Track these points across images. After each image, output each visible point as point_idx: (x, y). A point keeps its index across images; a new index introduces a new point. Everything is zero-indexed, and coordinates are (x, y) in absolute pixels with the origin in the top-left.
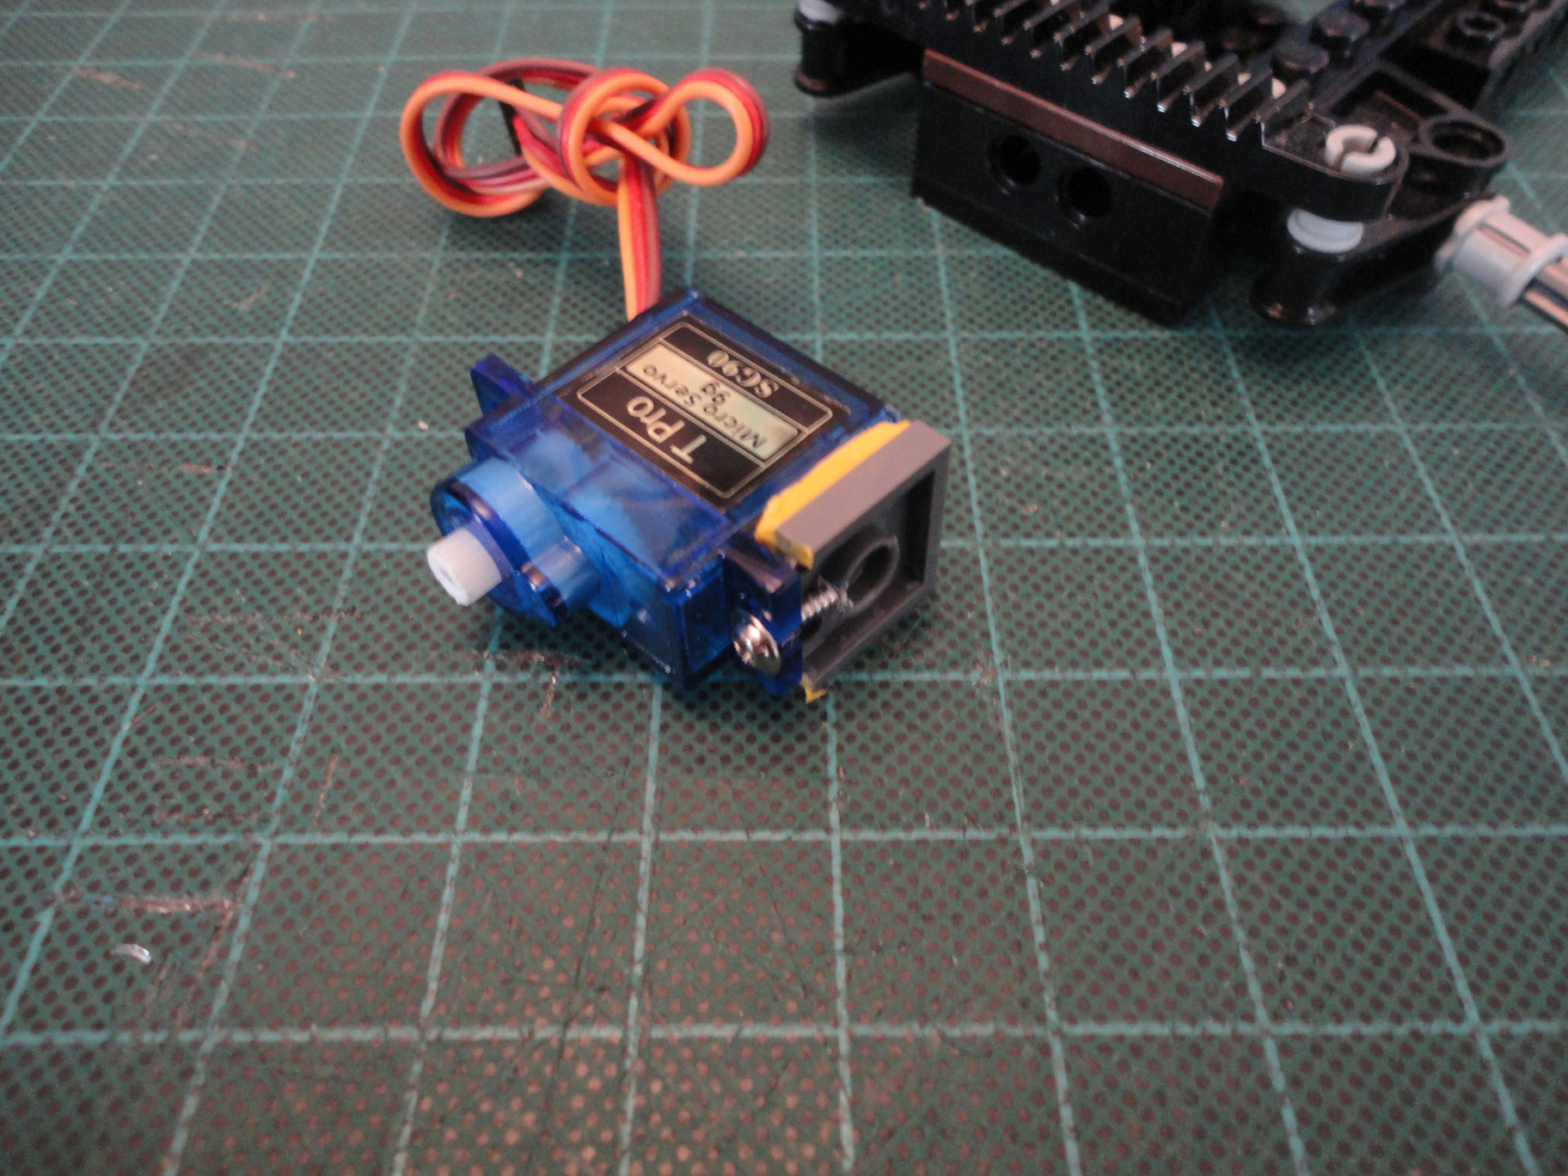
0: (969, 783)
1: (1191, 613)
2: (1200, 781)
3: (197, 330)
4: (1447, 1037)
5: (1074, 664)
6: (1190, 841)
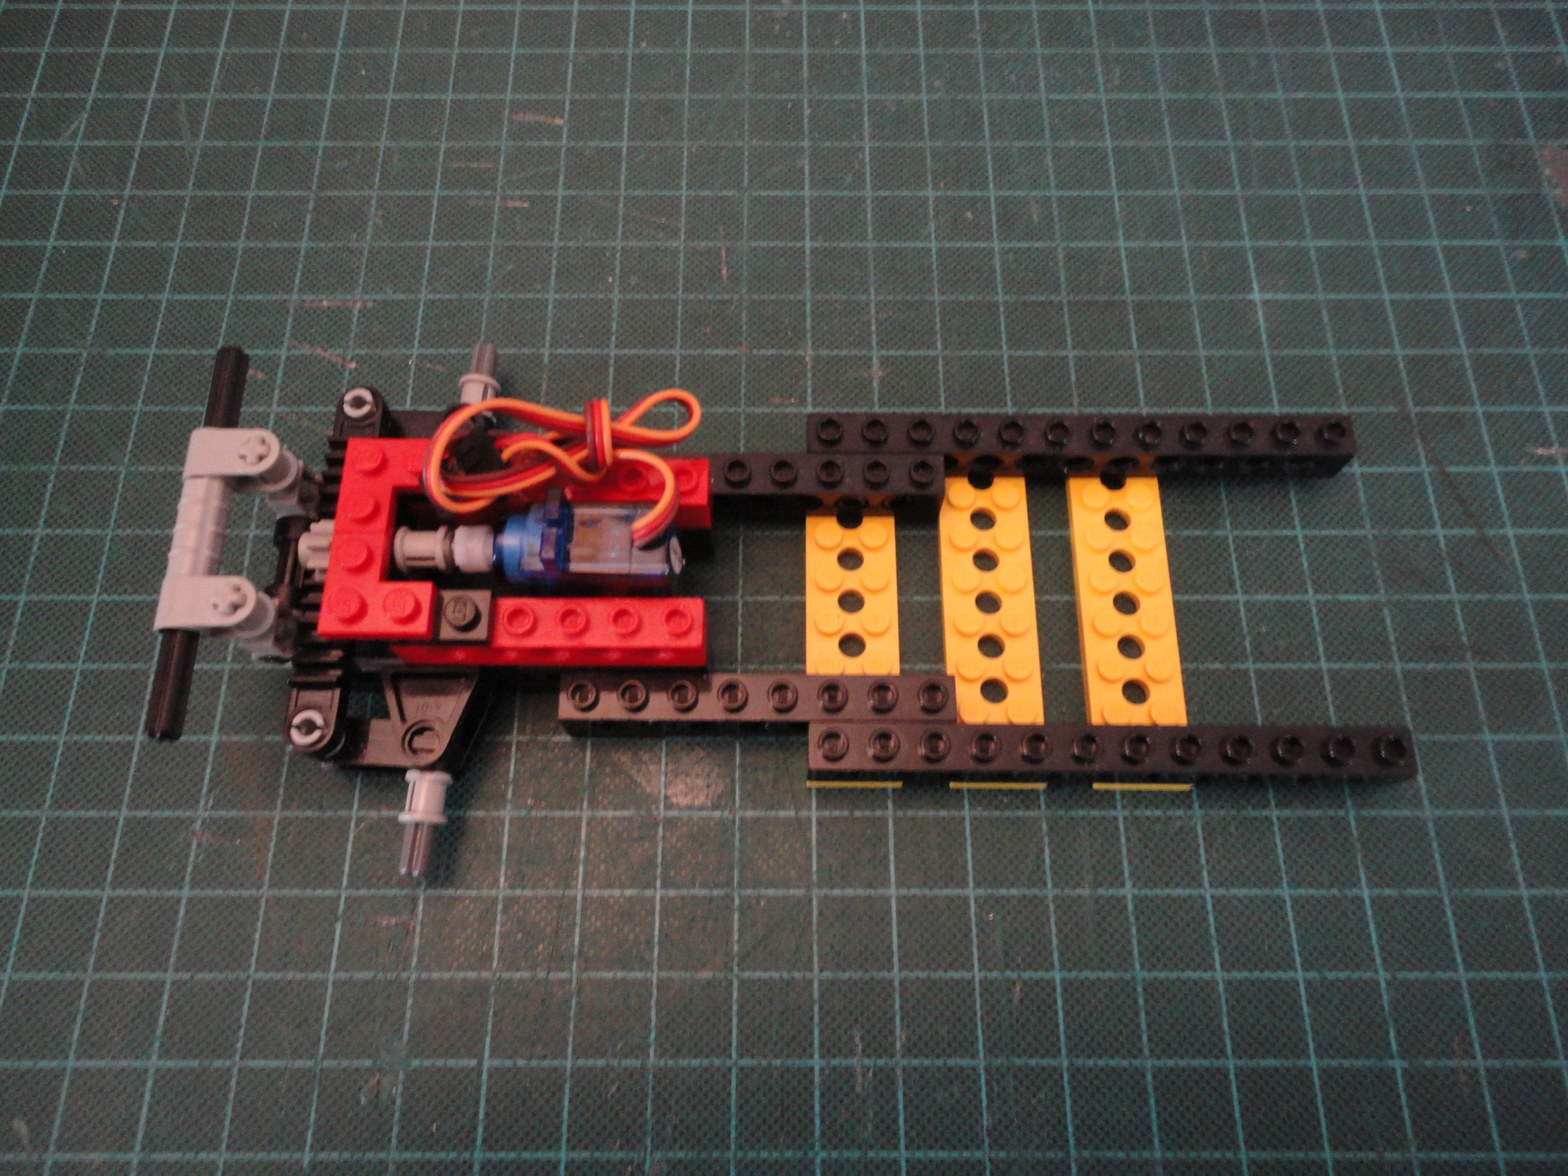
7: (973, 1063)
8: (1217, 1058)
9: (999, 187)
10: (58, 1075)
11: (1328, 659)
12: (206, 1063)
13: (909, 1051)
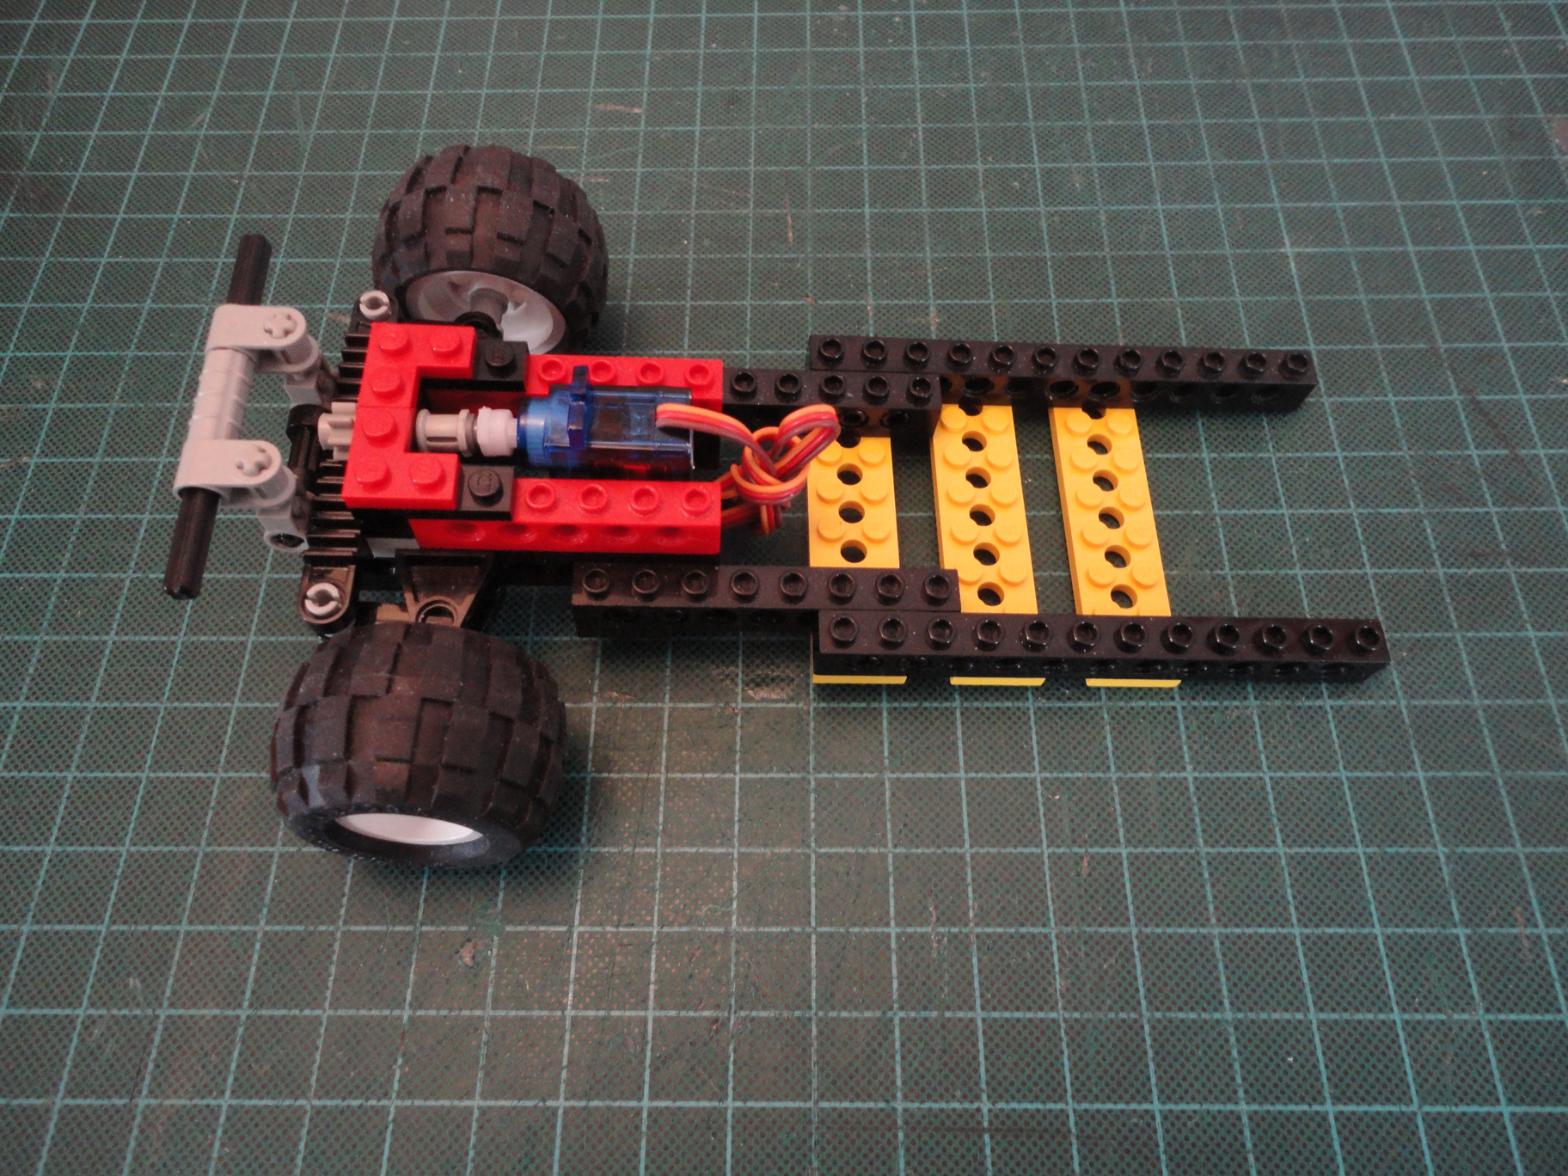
7: (1044, 930)
8: (1283, 926)
9: (1043, 159)
10: (171, 937)
11: (1373, 565)
12: (311, 928)
13: (981, 920)
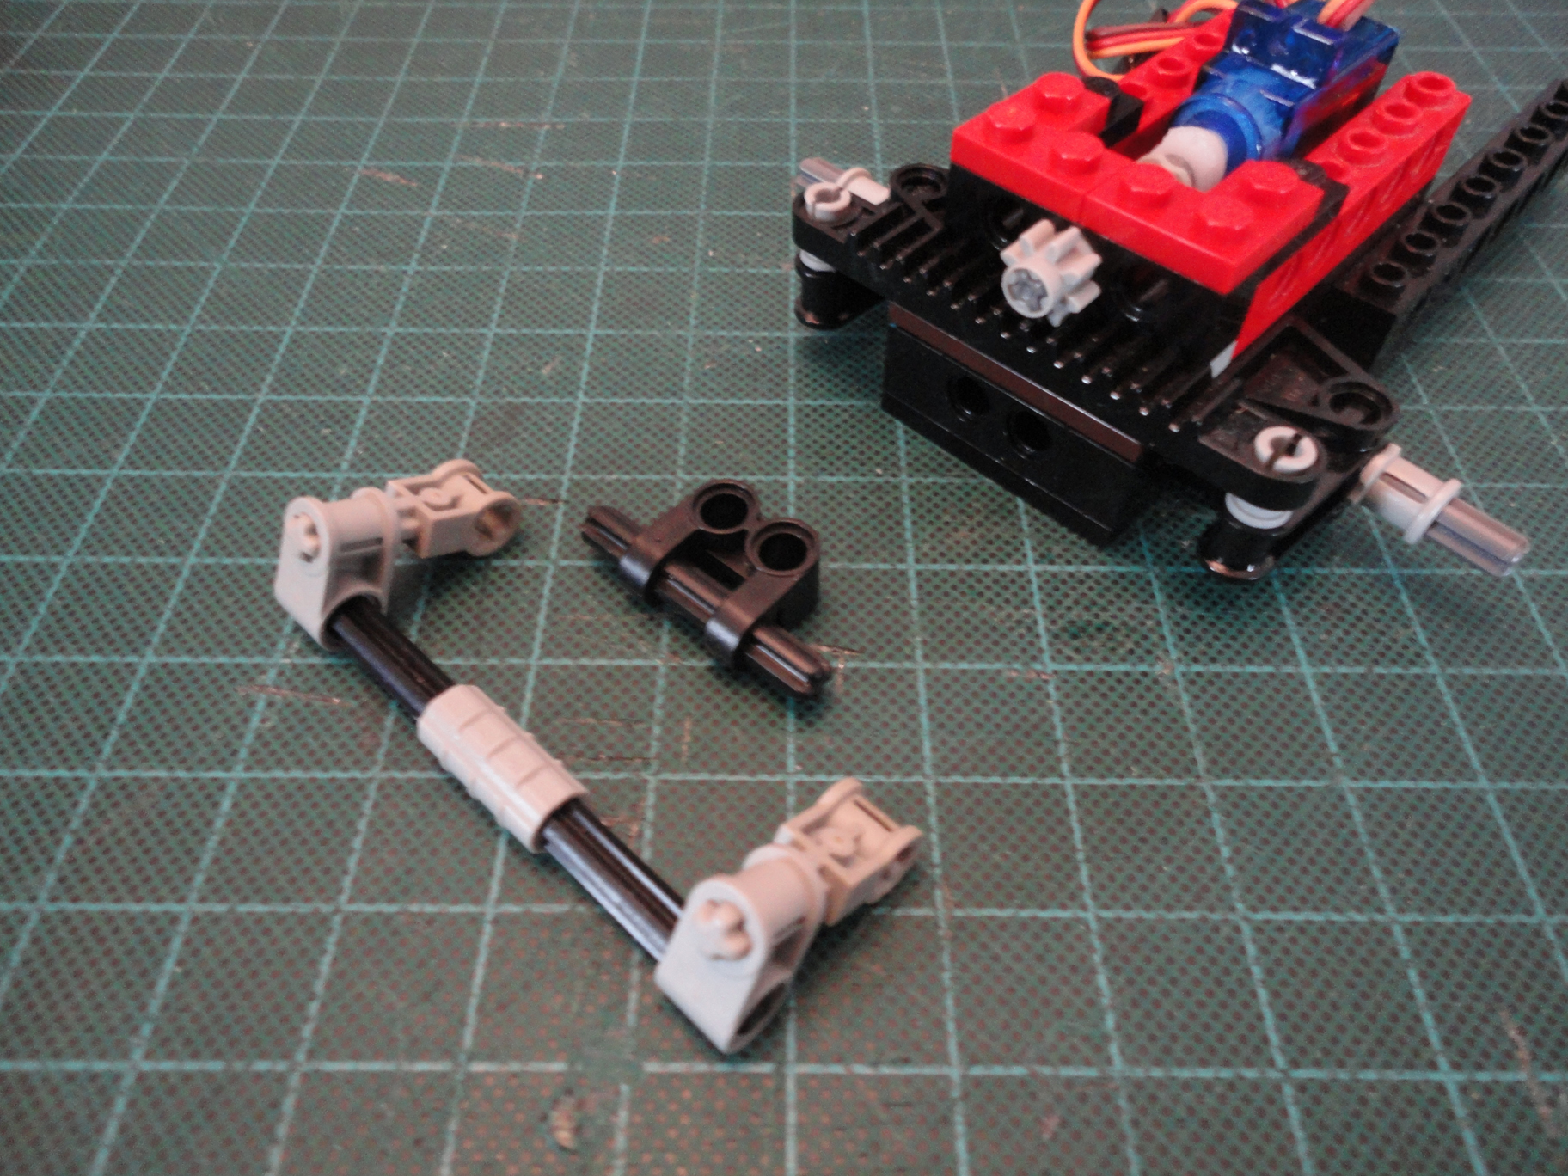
0: (1162, 745)
1: (1317, 625)
2: (1333, 748)
3: (511, 392)
4: (1523, 925)
5: (1231, 661)
6: (1330, 790)
12: (239, 1066)
